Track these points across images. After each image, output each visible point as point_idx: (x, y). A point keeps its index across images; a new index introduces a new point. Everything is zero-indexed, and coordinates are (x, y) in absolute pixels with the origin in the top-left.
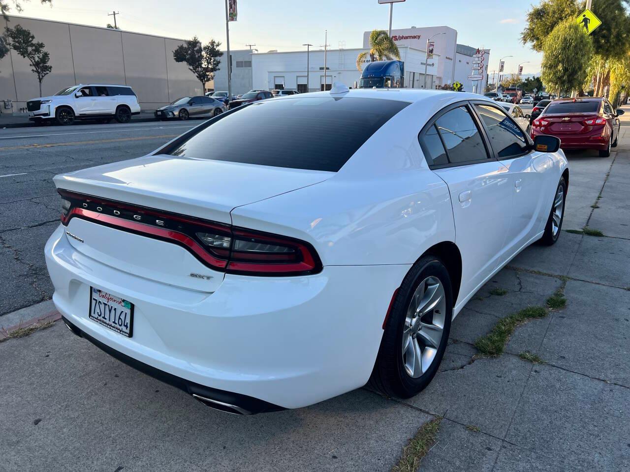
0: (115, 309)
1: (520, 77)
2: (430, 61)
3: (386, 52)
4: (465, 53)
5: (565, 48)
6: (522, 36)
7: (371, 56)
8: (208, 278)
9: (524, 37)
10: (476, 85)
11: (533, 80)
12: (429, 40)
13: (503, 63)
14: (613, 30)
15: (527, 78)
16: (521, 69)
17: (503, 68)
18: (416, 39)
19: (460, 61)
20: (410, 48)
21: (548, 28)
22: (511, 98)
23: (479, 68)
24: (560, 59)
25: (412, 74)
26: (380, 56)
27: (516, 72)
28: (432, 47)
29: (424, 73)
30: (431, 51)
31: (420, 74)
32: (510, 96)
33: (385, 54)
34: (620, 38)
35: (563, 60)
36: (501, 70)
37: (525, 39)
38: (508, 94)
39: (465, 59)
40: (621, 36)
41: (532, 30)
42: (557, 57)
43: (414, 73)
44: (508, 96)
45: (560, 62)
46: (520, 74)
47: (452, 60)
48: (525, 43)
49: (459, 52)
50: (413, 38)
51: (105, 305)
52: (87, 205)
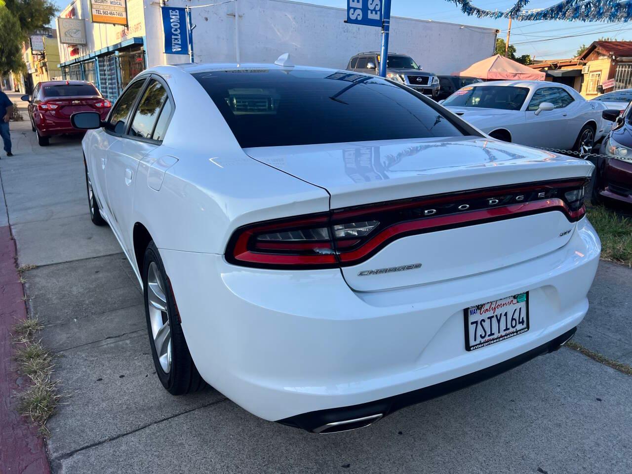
0: (506, 314)
8: (569, 232)
51: (490, 318)
52: (434, 210)
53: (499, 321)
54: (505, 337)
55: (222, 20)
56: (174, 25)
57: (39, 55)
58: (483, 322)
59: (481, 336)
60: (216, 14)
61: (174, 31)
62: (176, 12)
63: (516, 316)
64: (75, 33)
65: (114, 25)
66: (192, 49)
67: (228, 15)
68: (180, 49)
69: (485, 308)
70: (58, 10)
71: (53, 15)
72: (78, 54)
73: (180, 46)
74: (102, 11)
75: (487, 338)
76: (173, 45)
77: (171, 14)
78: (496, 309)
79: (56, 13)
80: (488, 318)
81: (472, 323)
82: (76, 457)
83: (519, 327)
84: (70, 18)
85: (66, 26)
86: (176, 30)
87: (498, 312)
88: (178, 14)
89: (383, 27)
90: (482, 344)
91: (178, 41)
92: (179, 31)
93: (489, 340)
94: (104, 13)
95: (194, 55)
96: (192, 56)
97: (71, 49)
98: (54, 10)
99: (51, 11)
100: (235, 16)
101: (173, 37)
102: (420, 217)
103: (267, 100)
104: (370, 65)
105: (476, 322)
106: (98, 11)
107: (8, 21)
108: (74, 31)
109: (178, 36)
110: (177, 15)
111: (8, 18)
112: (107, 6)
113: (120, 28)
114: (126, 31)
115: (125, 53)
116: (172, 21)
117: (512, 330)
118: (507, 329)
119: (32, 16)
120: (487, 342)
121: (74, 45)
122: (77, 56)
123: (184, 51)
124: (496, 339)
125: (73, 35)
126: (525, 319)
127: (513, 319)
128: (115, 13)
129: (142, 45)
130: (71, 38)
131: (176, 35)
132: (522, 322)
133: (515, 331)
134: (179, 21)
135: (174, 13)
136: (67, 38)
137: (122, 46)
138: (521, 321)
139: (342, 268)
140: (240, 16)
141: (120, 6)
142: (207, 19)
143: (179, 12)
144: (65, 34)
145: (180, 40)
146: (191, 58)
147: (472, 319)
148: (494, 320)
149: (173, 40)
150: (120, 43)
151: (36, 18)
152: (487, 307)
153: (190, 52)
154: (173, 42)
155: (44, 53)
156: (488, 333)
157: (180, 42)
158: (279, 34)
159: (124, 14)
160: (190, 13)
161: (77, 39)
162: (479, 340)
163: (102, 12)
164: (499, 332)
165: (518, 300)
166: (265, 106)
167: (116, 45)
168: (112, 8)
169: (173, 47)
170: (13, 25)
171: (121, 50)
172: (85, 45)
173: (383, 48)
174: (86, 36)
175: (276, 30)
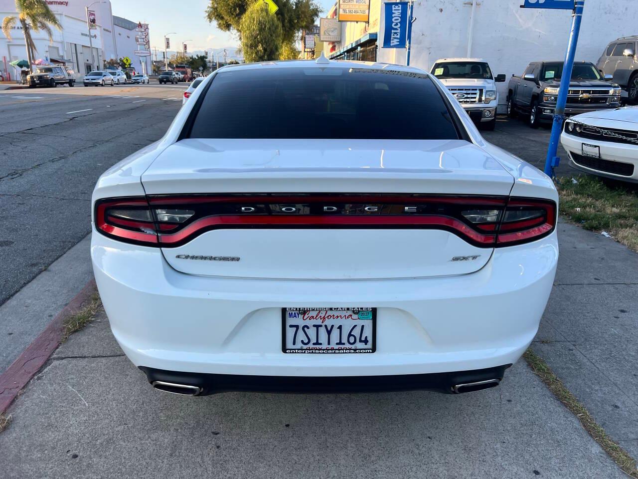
0: (340, 327)
1: (186, 55)
2: (93, 32)
3: (40, 19)
4: (123, 26)
5: (261, 30)
6: (207, 15)
7: (21, 21)
8: (474, 258)
9: (209, 15)
10: (145, 61)
11: (197, 58)
12: (87, 8)
13: (168, 39)
14: (286, 15)
15: (191, 56)
16: (185, 47)
17: (169, 44)
18: (63, 5)
19: (120, 34)
20: (65, 15)
21: (231, 9)
22: (183, 76)
23: (145, 44)
24: (259, 40)
25: (73, 47)
26: (34, 21)
27: (182, 50)
28: (93, 17)
29: (89, 46)
30: (93, 21)
31: (83, 46)
32: (182, 74)
33: (39, 20)
34: (292, 23)
35: (262, 40)
36: (168, 47)
37: (210, 17)
38: (179, 71)
39: (125, 32)
40: (293, 22)
41: (215, 9)
42: (256, 38)
43: (75, 44)
44: (179, 73)
45: (259, 42)
46: (186, 52)
47: (110, 32)
48: (210, 22)
49: (116, 23)
50: (59, 4)
51: (317, 327)
52: (253, 209)
53: (329, 332)
54: (337, 351)
55: (458, 10)
56: (396, 20)
57: (310, 52)
58: (306, 329)
59: (302, 342)
60: (452, 4)
61: (395, 25)
62: (399, 7)
63: (357, 332)
64: (333, 31)
65: (357, 22)
66: (410, 43)
67: (465, 4)
68: (398, 43)
69: (310, 315)
70: (321, 11)
71: (317, 16)
72: (335, 50)
73: (399, 40)
74: (348, 10)
75: (311, 346)
76: (392, 39)
77: (393, 9)
78: (327, 319)
79: (320, 14)
80: (314, 326)
81: (291, 326)
82: (64, 361)
83: (359, 345)
84: (333, 17)
85: (326, 25)
86: (396, 24)
87: (329, 323)
88: (400, 8)
89: (574, 9)
90: (302, 350)
91: (398, 35)
92: (399, 25)
93: (314, 348)
94: (350, 12)
95: (411, 49)
96: (409, 49)
97: (331, 46)
98: (318, 11)
99: (316, 12)
100: (472, 4)
101: (393, 31)
102: (237, 213)
103: (478, 92)
104: (627, 52)
105: (297, 327)
106: (344, 11)
107: (273, 24)
108: (333, 29)
109: (398, 30)
110: (399, 10)
111: (273, 20)
112: (354, 6)
113: (362, 25)
114: (367, 27)
115: (365, 48)
116: (393, 15)
117: (348, 346)
118: (340, 343)
119: (298, 18)
120: (310, 350)
121: (333, 43)
122: (334, 52)
123: (402, 44)
124: (324, 350)
125: (330, 33)
126: (370, 339)
127: (350, 335)
128: (359, 11)
129: (376, 40)
130: (329, 36)
131: (396, 29)
132: (366, 342)
133: (353, 348)
134: (400, 16)
135: (397, 8)
136: (325, 36)
137: (361, 42)
138: (363, 339)
139: (162, 249)
140: (477, 4)
141: (364, 4)
142: (441, 10)
143: (402, 6)
144: (325, 33)
145: (399, 34)
146: (407, 51)
147: (290, 321)
148: (322, 331)
149: (392, 34)
150: (360, 39)
151: (302, 19)
152: (314, 314)
153: (407, 47)
154: (392, 37)
155: (314, 50)
156: (314, 340)
157: (398, 37)
158: (520, 20)
159: (367, 11)
160: (412, 6)
161: (334, 36)
162: (299, 345)
163: (348, 12)
164: (329, 344)
165: (360, 316)
166: (475, 98)
167: (357, 42)
168: (357, 7)
169: (392, 41)
170: (277, 27)
171: (362, 45)
172: (339, 42)
173: (572, 34)
174: (341, 34)
175: (518, 17)
